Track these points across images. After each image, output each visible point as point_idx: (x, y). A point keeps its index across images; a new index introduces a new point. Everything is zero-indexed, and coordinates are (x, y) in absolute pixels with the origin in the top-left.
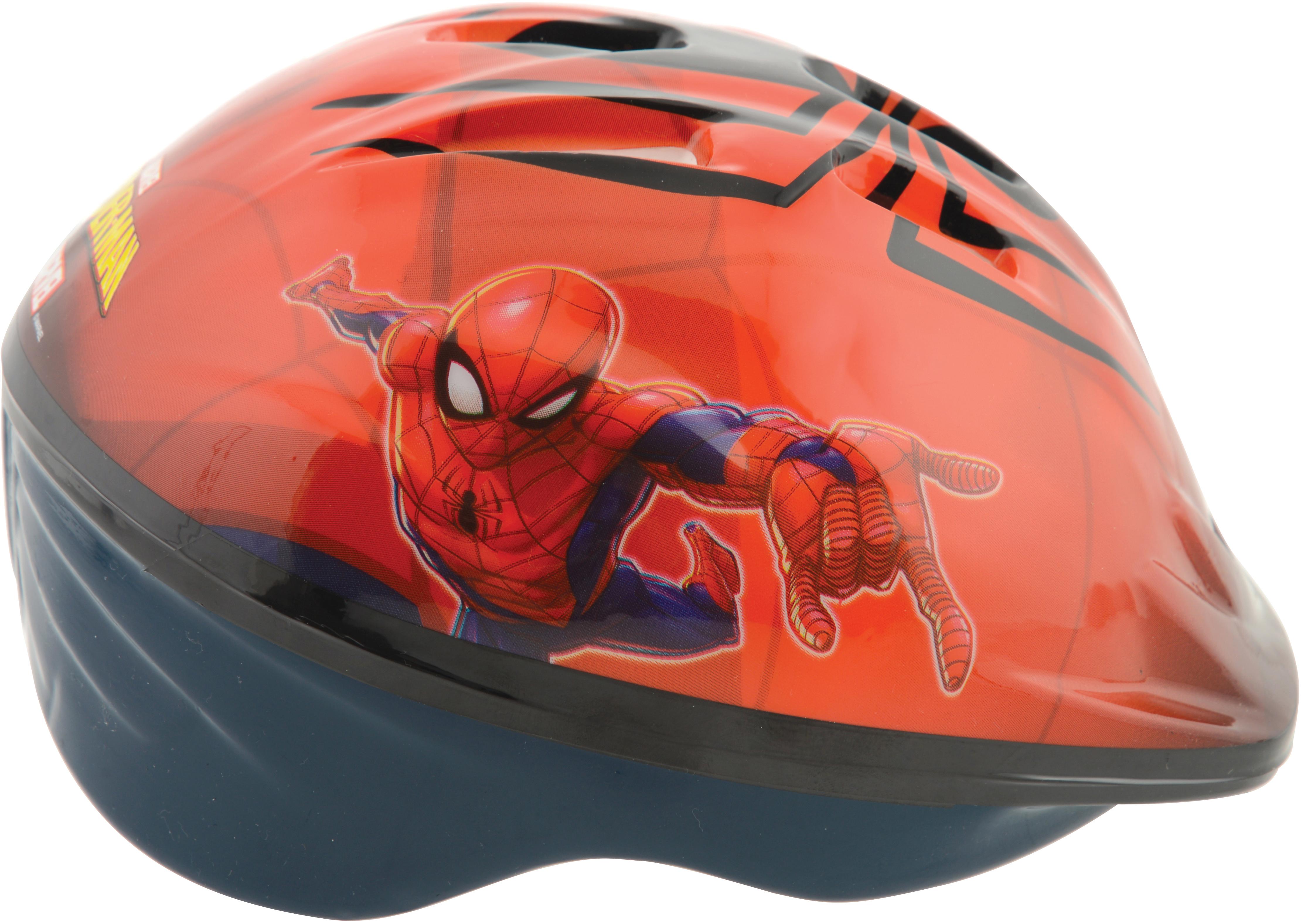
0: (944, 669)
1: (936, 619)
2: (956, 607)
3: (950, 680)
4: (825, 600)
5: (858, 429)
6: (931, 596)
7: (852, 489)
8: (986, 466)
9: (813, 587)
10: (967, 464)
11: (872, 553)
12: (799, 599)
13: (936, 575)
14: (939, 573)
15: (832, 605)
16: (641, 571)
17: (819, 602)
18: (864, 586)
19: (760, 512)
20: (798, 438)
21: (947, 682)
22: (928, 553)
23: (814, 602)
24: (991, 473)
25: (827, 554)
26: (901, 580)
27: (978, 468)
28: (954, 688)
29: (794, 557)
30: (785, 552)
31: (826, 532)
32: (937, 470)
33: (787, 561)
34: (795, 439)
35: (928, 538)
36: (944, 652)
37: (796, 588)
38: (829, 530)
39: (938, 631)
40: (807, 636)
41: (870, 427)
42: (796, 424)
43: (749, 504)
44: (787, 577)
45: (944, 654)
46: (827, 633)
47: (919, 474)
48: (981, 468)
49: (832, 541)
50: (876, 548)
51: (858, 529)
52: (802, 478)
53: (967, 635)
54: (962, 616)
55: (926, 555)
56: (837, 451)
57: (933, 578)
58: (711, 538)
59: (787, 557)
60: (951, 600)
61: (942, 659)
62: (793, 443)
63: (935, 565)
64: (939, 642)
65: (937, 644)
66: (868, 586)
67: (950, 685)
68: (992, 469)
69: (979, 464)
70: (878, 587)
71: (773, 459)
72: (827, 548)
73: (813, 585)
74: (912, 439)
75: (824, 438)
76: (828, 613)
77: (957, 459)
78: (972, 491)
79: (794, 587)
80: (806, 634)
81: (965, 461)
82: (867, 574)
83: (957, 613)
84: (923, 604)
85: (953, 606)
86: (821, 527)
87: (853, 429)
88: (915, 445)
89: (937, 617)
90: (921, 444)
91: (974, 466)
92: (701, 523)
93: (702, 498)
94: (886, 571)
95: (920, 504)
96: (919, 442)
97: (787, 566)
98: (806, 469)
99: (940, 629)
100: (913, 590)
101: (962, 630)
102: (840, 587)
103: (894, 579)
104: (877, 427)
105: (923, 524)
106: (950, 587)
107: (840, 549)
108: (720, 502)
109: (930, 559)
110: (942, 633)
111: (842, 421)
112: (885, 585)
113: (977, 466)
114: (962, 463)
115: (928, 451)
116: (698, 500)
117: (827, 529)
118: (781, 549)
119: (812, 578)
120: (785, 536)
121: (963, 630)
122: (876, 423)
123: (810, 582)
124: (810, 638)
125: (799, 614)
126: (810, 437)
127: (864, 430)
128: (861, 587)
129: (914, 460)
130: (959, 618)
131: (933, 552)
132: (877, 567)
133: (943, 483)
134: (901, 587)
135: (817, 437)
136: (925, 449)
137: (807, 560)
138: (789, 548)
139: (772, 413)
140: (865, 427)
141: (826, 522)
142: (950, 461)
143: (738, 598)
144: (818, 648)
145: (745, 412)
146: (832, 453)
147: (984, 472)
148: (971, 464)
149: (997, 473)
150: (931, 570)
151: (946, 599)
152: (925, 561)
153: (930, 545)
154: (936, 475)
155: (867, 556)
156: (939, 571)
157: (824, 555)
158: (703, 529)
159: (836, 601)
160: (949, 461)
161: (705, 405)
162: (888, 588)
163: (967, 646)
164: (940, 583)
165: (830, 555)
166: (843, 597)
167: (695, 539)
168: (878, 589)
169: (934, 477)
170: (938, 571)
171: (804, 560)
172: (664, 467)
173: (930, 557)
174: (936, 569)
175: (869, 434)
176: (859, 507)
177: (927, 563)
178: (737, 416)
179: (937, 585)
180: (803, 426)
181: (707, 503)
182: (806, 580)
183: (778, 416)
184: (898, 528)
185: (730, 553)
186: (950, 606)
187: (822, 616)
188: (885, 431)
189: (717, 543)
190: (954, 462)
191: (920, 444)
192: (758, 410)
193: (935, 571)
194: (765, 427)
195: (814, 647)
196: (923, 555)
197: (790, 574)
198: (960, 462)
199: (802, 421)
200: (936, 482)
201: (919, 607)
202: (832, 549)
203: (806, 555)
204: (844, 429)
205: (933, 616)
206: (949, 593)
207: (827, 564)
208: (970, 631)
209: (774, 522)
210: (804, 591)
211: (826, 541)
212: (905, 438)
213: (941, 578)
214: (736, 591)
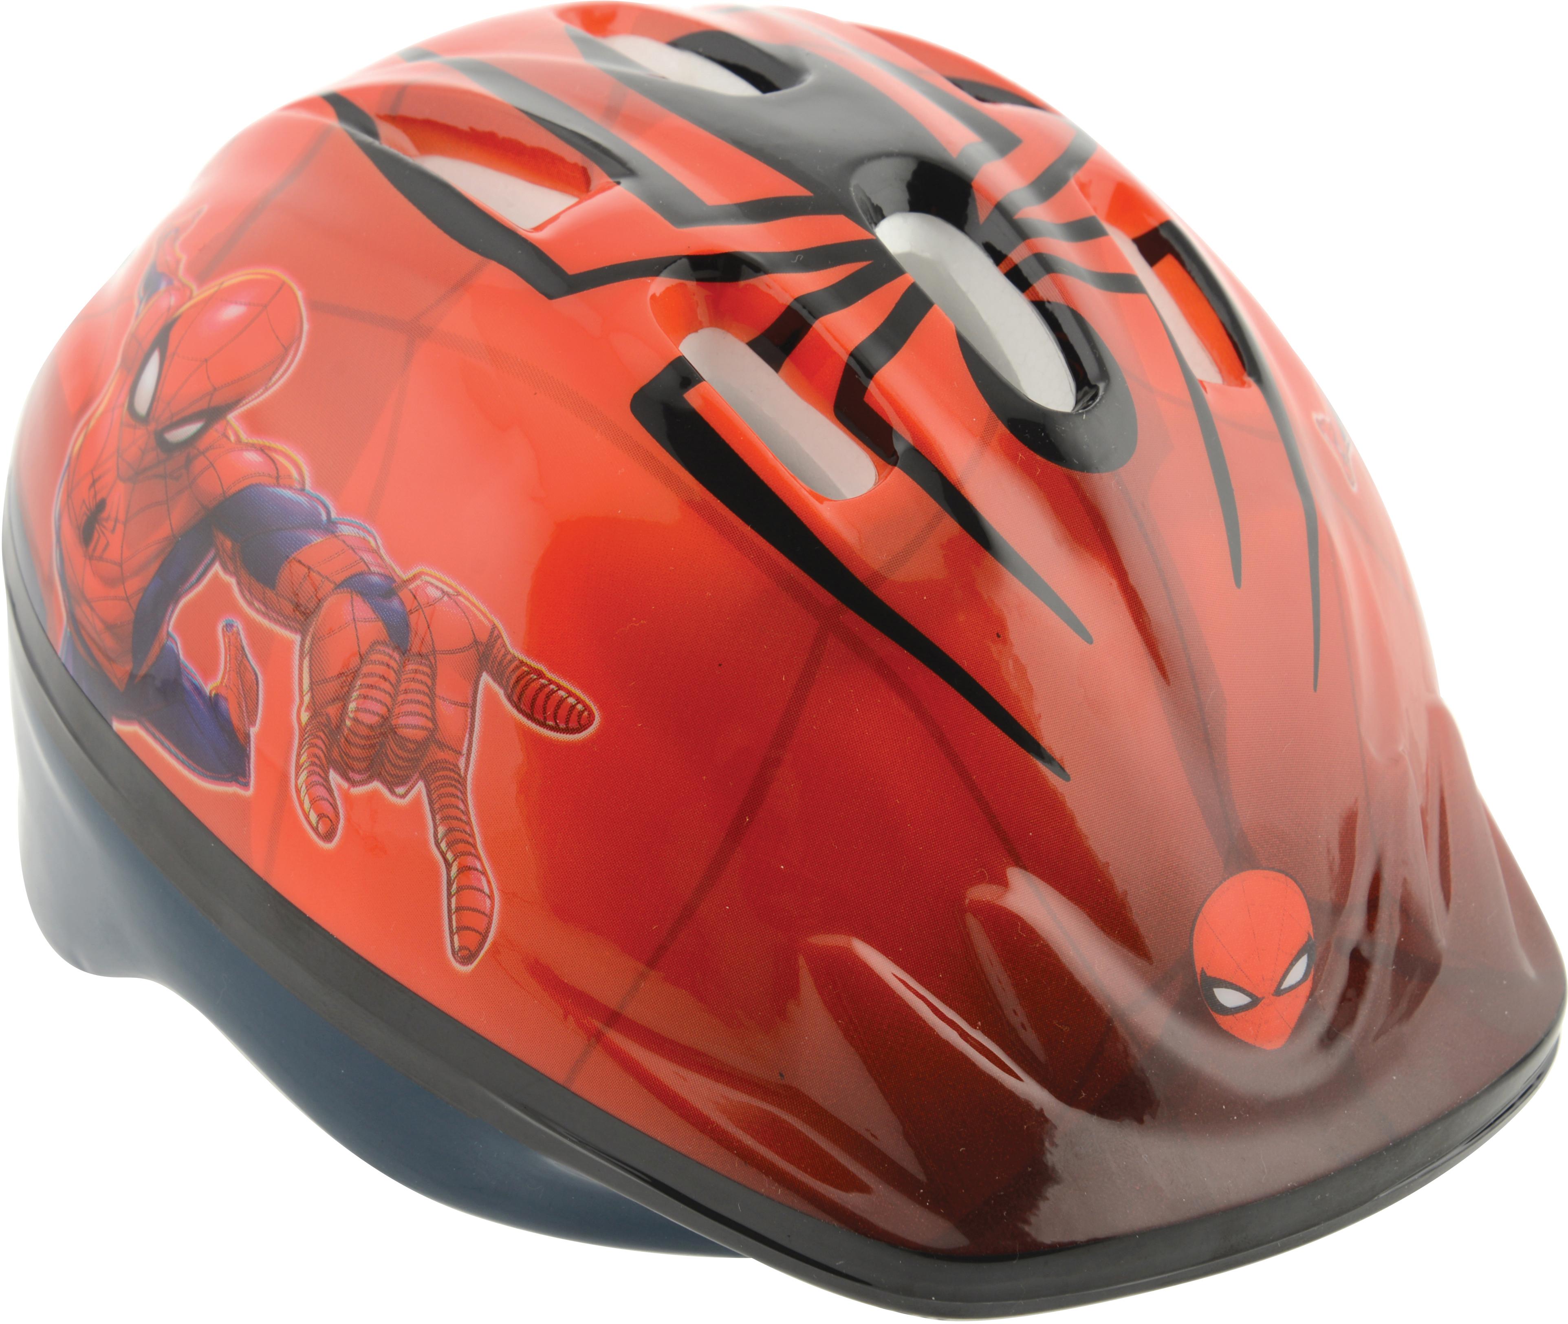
0: (455, 931)
1: (453, 862)
2: (479, 858)
3: (461, 948)
4: (334, 777)
5: (437, 588)
6: (450, 830)
7: (401, 656)
8: (579, 701)
9: (325, 755)
10: (552, 686)
11: (395, 744)
12: (308, 763)
13: (462, 806)
14: (466, 806)
15: (339, 787)
16: (181, 657)
17: (328, 777)
18: (378, 780)
19: (297, 638)
20: (370, 569)
21: (457, 950)
22: (459, 775)
23: (323, 775)
24: (583, 712)
25: (348, 723)
26: (419, 793)
27: (567, 698)
28: (466, 960)
29: (315, 710)
30: (307, 699)
31: (355, 695)
32: (508, 677)
33: (306, 711)
34: (366, 569)
35: (465, 756)
36: (458, 909)
37: (309, 748)
38: (360, 695)
39: (453, 878)
40: (310, 813)
41: (451, 591)
42: (375, 552)
43: (289, 625)
44: (302, 730)
45: (456, 911)
46: (331, 820)
47: (482, 673)
48: (571, 700)
49: (357, 710)
50: (402, 740)
51: (390, 707)
52: (354, 619)
53: (488, 902)
54: (484, 873)
55: (456, 776)
56: (402, 603)
57: (458, 808)
58: (243, 648)
59: (308, 706)
60: (474, 846)
61: (454, 917)
62: (362, 574)
63: (464, 793)
64: (453, 893)
65: (449, 896)
66: (382, 783)
67: (459, 955)
68: (586, 707)
69: (571, 694)
70: (393, 790)
71: (336, 584)
72: (351, 715)
73: (326, 753)
74: (494, 627)
75: (395, 581)
76: (334, 795)
77: (541, 675)
78: (545, 723)
79: (307, 746)
80: (310, 811)
81: (551, 682)
82: (384, 768)
83: (479, 867)
84: (440, 836)
85: (475, 856)
86: (351, 687)
87: (432, 584)
88: (494, 636)
89: (455, 860)
90: (502, 638)
91: (562, 693)
92: (239, 625)
93: (248, 596)
94: (405, 774)
95: (470, 710)
96: (500, 634)
97: (305, 717)
98: (362, 609)
99: (456, 877)
100: (432, 812)
101: (482, 891)
102: (353, 770)
103: (412, 788)
104: (459, 594)
105: (465, 736)
106: (476, 830)
107: (363, 723)
108: (263, 609)
109: (460, 783)
110: (457, 884)
111: (425, 571)
112: (400, 790)
113: (567, 695)
114: (547, 683)
115: (506, 649)
116: (244, 597)
117: (358, 692)
118: (304, 693)
119: (327, 744)
120: (313, 680)
121: (484, 892)
122: (461, 589)
123: (324, 748)
124: (313, 817)
125: (306, 781)
126: (382, 575)
127: (443, 591)
128: (374, 780)
129: (483, 653)
130: (480, 874)
131: (466, 776)
132: (397, 764)
133: (509, 697)
134: (417, 801)
135: (389, 578)
136: (504, 646)
137: (326, 718)
138: (312, 697)
139: (359, 528)
140: (446, 588)
141: (359, 683)
142: (532, 673)
143: (253, 731)
144: (319, 833)
145: (334, 515)
146: (395, 603)
147: (573, 707)
148: (559, 689)
149: (591, 715)
150: (458, 797)
151: (468, 843)
152: (454, 782)
153: (464, 765)
154: (503, 683)
155: (390, 746)
156: (467, 803)
157: (345, 722)
158: (238, 633)
159: (345, 785)
160: (528, 673)
161: (302, 490)
162: (403, 796)
163: (486, 915)
164: (464, 818)
165: (351, 725)
166: (353, 783)
167: (229, 642)
168: (393, 792)
169: (500, 684)
170: (465, 802)
171: (324, 718)
172: (228, 544)
173: (461, 781)
174: (463, 798)
175: (446, 598)
176: (399, 681)
177: (456, 787)
178: (324, 517)
179: (461, 820)
180: (381, 557)
181: (250, 604)
182: (320, 743)
183: (362, 534)
184: (434, 727)
185: (256, 674)
186: (470, 854)
187: (327, 796)
188: (467, 603)
189: (246, 657)
190: (535, 677)
191: (500, 636)
192: (348, 518)
193: (462, 801)
194: (344, 542)
195: (315, 830)
196: (452, 774)
197: (306, 729)
198: (543, 681)
199: (382, 551)
200: (501, 693)
201: (435, 838)
202: (355, 720)
203: (326, 714)
204: (422, 580)
205: (450, 856)
206: (472, 835)
207: (345, 734)
208: (491, 897)
209: (307, 658)
210: (316, 756)
211: (352, 706)
212: (486, 622)
213: (467, 813)
214: (253, 723)
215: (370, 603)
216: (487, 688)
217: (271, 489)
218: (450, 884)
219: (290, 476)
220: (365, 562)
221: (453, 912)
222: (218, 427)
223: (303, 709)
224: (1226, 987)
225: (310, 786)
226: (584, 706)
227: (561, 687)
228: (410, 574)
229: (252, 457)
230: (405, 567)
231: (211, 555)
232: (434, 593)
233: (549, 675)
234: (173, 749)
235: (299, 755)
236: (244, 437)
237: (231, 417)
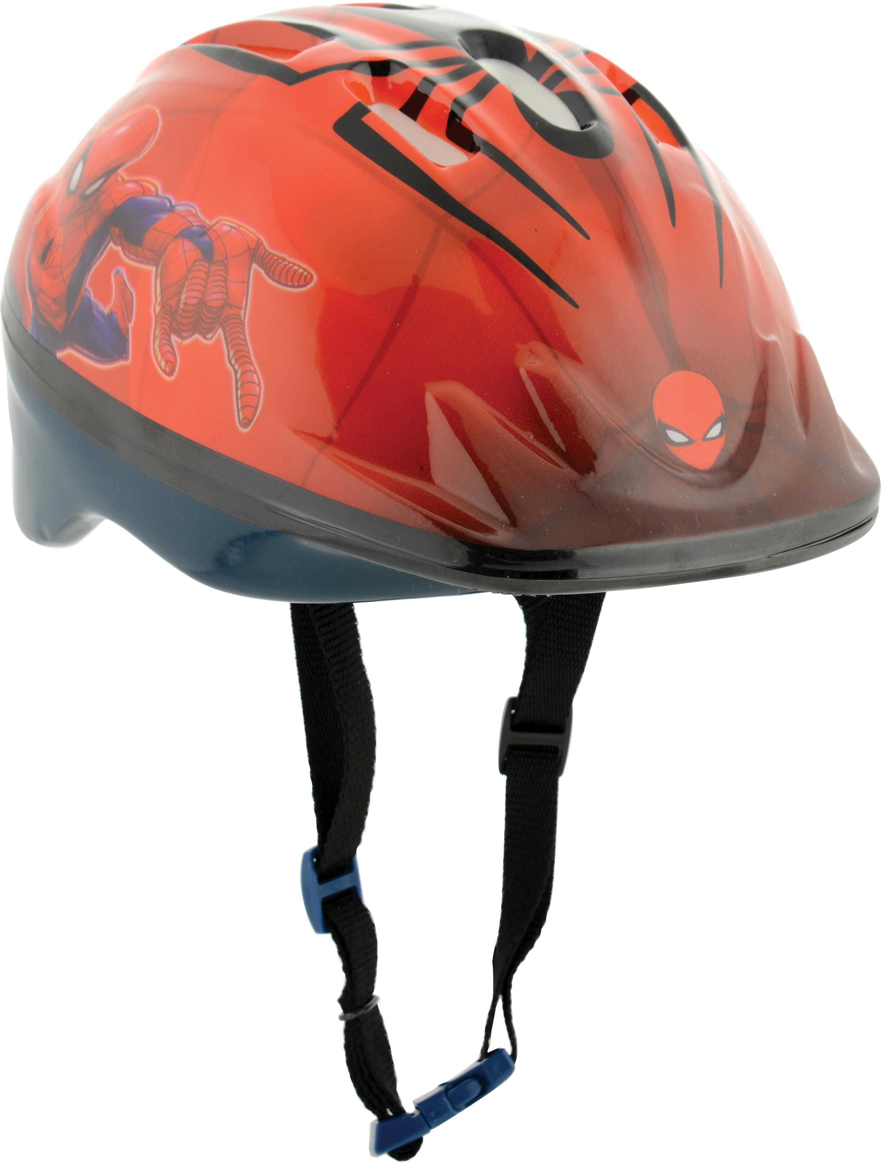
0: (240, 409)
1: (238, 370)
2: (252, 364)
3: (244, 419)
4: (174, 338)
5: (228, 225)
6: (237, 352)
7: (209, 264)
8: (305, 270)
9: (169, 327)
10: (291, 265)
11: (206, 311)
12: (160, 334)
13: (242, 337)
14: (245, 336)
15: (177, 343)
16: (92, 299)
17: (170, 339)
18: (197, 333)
19: (153, 269)
20: (192, 224)
21: (241, 420)
22: (241, 320)
23: (168, 338)
24: (307, 276)
25: (181, 306)
26: (220, 334)
27: (298, 270)
28: (245, 426)
29: (163, 304)
30: (159, 299)
31: (185, 290)
32: (267, 264)
33: (158, 305)
34: (190, 225)
35: (244, 309)
36: (241, 396)
37: (160, 326)
38: (187, 290)
39: (238, 379)
40: (162, 362)
41: (236, 226)
42: (196, 216)
43: (149, 263)
44: (157, 317)
45: (241, 398)
46: (173, 363)
47: (252, 264)
48: (301, 271)
49: (186, 298)
50: (210, 308)
51: (203, 292)
52: (184, 251)
53: (258, 388)
54: (255, 372)
55: (239, 321)
56: (210, 237)
57: (240, 338)
58: (125, 282)
59: (159, 303)
60: (250, 358)
61: (239, 401)
62: (189, 227)
63: (244, 330)
64: (238, 388)
65: (237, 389)
66: (199, 334)
67: (243, 423)
68: (309, 273)
69: (300, 267)
70: (206, 337)
71: (174, 236)
72: (182, 302)
73: (169, 326)
74: (259, 239)
75: (206, 227)
76: (174, 349)
77: (284, 260)
78: (287, 285)
79: (159, 325)
80: (161, 361)
81: (289, 262)
82: (201, 326)
83: (252, 369)
84: (231, 356)
85: (250, 363)
86: (183, 287)
87: (225, 225)
88: (259, 243)
89: (239, 369)
90: (263, 244)
91: (296, 268)
92: (123, 271)
93: (127, 254)
94: (212, 326)
95: (246, 284)
96: (262, 242)
97: (158, 309)
98: (189, 245)
99: (240, 378)
100: (226, 344)
101: (254, 383)
102: (183, 331)
103: (215, 333)
104: (240, 226)
105: (243, 298)
106: (250, 348)
107: (189, 304)
108: (135, 258)
109: (241, 324)
110: (241, 382)
111: (222, 219)
112: (209, 336)
113: (298, 268)
114: (287, 263)
115: (265, 250)
116: (125, 254)
117: (186, 289)
118: (158, 296)
119: (169, 320)
120: (163, 289)
121: (256, 383)
122: (241, 224)
123: (168, 324)
124: (163, 364)
125: (159, 345)
126: (199, 226)
127: (232, 227)
128: (195, 334)
129: (253, 253)
130: (253, 373)
131: (244, 320)
132: (208, 322)
133: (267, 274)
134: (219, 340)
135: (203, 226)
136: (265, 248)
137: (169, 307)
138: (162, 298)
139: (186, 205)
140: (233, 225)
141: (187, 284)
142: (279, 260)
143: (130, 326)
144: (167, 372)
145: (173, 203)
146: (206, 238)
147: (302, 274)
148: (294, 266)
149: (312, 277)
150: (240, 332)
151: (247, 357)
152: (238, 325)
153: (243, 314)
154: (264, 267)
155: (203, 313)
156: (245, 335)
157: (179, 306)
158: (122, 275)
159: (180, 340)
160: (278, 260)
161: (157, 195)
162: (211, 339)
163: (257, 396)
164: (244, 343)
165: (183, 307)
166: (183, 338)
167: (118, 281)
168: (205, 338)
169: (262, 267)
170: (244, 334)
171: (168, 307)
172: (117, 230)
173: (242, 323)
174: (243, 332)
175: (233, 230)
176: (208, 278)
177: (239, 327)
178: (168, 205)
179: (242, 345)
180: (199, 217)
181: (129, 258)
182: (166, 321)
183: (188, 208)
184: (227, 297)
185: (132, 294)
186: (248, 363)
187: (170, 350)
188: (244, 230)
189: (127, 286)
190: (281, 261)
191: (262, 243)
192: (181, 203)
193: (243, 334)
194: (179, 214)
195: (164, 371)
196: (237, 321)
197: (158, 315)
198: (285, 263)
199: (199, 214)
200: (262, 272)
201: (228, 358)
202: (185, 304)
203: (170, 305)
204: (220, 224)
205: (236, 367)
206: (249, 352)
207: (179, 313)
208: (259, 385)
209: (159, 278)
210: (164, 329)
211: (183, 297)
212: (255, 238)
213: (245, 340)
214: (130, 321)
215: (192, 241)
216: (256, 271)
217: (140, 198)
218: (237, 383)
219: (150, 190)
220: (190, 222)
221: (239, 398)
222: (113, 177)
223: (157, 305)
224: (673, 430)
225: (161, 347)
226: (308, 273)
227: (295, 264)
228: (214, 221)
229: (130, 186)
230: (211, 218)
231: (108, 239)
232: (226, 228)
233: (289, 259)
234: (89, 354)
235: (155, 331)
236: (126, 178)
237: (120, 171)
